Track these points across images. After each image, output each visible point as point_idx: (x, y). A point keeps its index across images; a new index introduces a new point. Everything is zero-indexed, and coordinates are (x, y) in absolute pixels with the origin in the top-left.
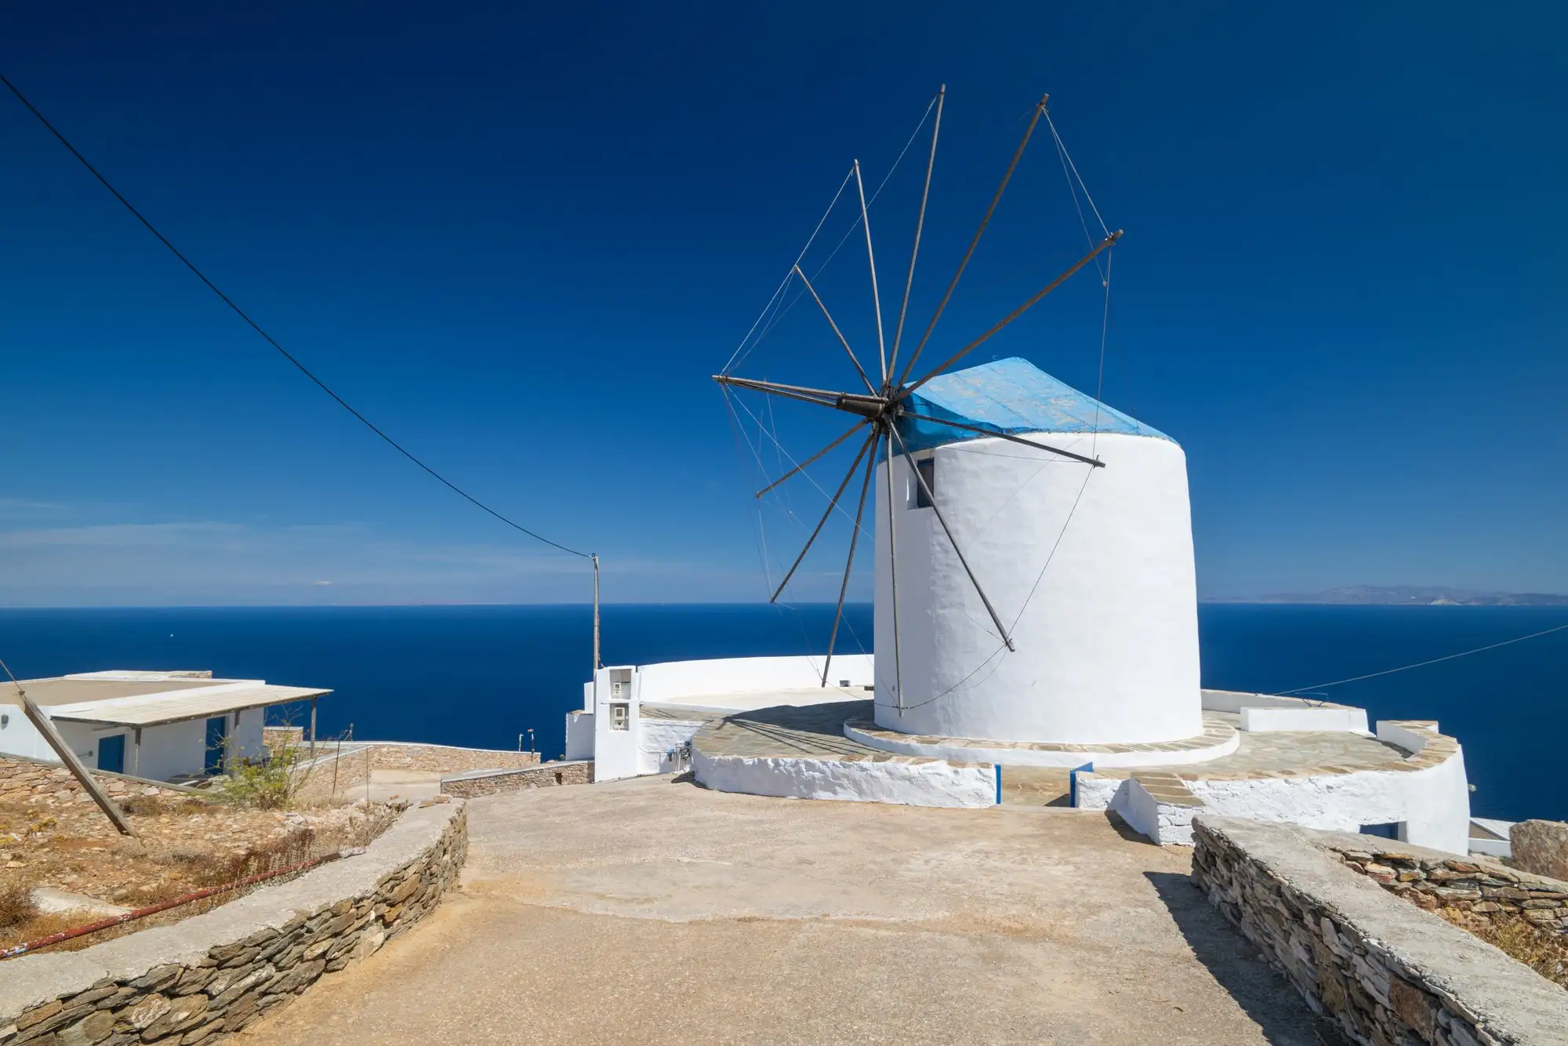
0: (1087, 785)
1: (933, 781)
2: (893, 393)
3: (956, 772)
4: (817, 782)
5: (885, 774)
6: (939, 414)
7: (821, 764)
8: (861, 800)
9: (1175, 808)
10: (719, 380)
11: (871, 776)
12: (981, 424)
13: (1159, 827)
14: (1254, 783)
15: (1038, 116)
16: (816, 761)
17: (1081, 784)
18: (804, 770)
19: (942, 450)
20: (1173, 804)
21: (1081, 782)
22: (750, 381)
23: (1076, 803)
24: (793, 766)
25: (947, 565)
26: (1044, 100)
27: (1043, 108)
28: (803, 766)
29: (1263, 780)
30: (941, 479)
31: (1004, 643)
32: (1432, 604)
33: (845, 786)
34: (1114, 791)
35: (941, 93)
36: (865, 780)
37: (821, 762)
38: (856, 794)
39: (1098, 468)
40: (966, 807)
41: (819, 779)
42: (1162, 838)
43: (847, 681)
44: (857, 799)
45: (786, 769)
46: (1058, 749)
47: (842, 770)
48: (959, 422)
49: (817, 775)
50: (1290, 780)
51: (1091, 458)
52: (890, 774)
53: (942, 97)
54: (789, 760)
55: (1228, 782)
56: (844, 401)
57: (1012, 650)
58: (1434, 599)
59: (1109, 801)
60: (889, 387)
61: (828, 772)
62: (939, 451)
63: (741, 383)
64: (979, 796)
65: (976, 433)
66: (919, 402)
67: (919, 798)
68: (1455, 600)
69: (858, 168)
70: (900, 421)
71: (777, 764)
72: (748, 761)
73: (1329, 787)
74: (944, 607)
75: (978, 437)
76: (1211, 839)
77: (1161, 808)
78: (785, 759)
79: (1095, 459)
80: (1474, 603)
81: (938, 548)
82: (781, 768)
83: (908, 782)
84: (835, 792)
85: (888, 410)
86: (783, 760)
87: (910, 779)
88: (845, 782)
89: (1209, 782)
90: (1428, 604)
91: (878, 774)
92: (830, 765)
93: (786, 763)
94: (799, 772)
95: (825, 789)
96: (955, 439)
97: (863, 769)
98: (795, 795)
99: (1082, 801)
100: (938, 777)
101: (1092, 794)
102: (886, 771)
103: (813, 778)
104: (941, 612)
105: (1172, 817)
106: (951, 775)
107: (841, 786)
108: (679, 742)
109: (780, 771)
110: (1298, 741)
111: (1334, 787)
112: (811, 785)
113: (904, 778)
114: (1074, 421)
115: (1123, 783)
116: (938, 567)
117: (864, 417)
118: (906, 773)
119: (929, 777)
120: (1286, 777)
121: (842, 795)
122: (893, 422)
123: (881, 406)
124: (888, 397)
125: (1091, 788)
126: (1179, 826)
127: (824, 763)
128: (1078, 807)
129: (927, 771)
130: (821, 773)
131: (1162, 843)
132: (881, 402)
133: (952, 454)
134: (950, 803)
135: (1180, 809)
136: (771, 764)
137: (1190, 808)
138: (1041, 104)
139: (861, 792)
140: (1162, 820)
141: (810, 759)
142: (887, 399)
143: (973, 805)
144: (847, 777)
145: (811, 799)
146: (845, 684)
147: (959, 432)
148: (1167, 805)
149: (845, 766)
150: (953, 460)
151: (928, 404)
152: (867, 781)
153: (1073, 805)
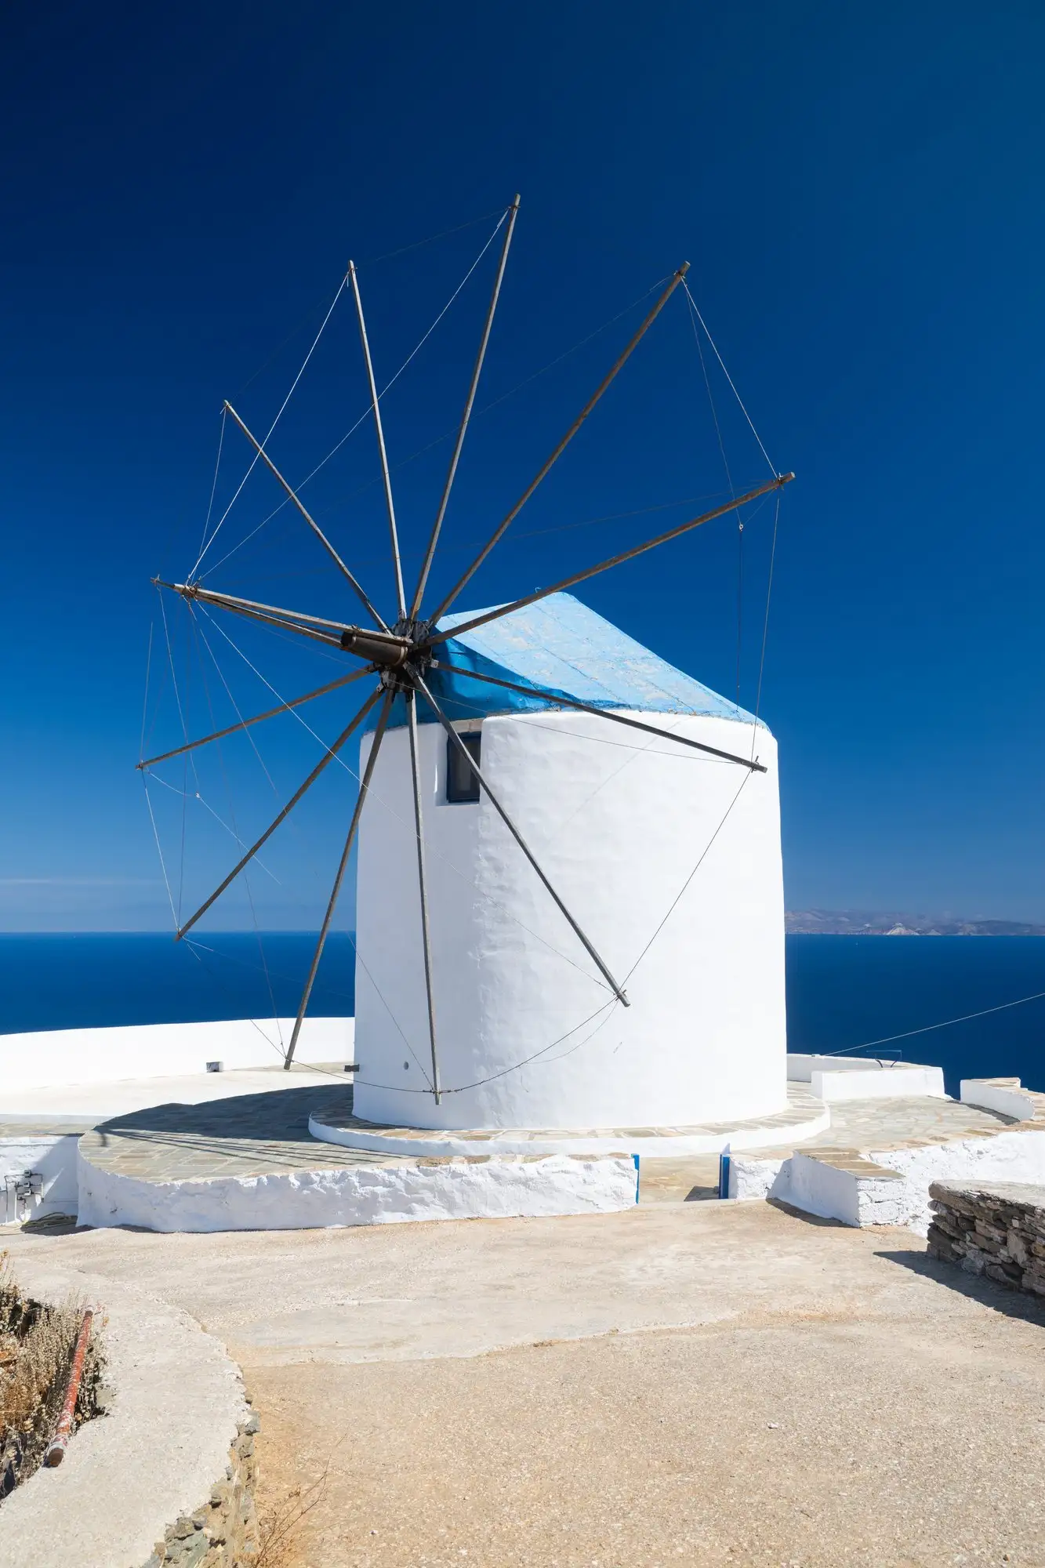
0: (747, 1170)
1: (558, 1181)
2: (421, 633)
3: (588, 1168)
4: (380, 1199)
5: (489, 1179)
6: (483, 668)
7: (386, 1174)
8: (453, 1218)
9: (875, 1182)
10: (184, 591)
11: (469, 1183)
12: (551, 690)
13: (859, 1206)
14: (914, 1151)
15: (675, 285)
16: (377, 1171)
17: (739, 1169)
18: (357, 1184)
19: (496, 725)
20: (873, 1178)
21: (739, 1166)
22: (229, 597)
23: (731, 1191)
24: (336, 1182)
25: (501, 888)
26: (685, 270)
27: (682, 278)
28: (355, 1180)
29: (922, 1149)
30: (492, 765)
31: (616, 996)
32: (888, 934)
33: (427, 1200)
34: (775, 1174)
35: (514, 206)
36: (458, 1190)
37: (386, 1171)
38: (445, 1211)
39: (758, 773)
40: (601, 1211)
41: (383, 1196)
42: (861, 1219)
43: (217, 1064)
44: (446, 1216)
45: (325, 1188)
46: (652, 1135)
47: (422, 1179)
48: (520, 684)
49: (380, 1189)
50: (947, 1146)
51: (749, 759)
52: (496, 1177)
53: (516, 212)
54: (328, 1173)
55: (891, 1154)
56: (355, 638)
57: (626, 1005)
58: (890, 928)
59: (770, 1187)
60: (414, 623)
61: (400, 1185)
62: (490, 724)
63: (216, 599)
64: (618, 1196)
65: (541, 703)
66: (456, 650)
67: (537, 1205)
68: (914, 929)
69: (354, 275)
70: (431, 677)
71: (306, 1181)
72: (247, 1181)
73: (980, 1153)
74: (494, 947)
75: (546, 709)
76: (971, 1203)
77: (862, 1184)
78: (321, 1173)
79: (754, 761)
80: (933, 933)
81: (485, 863)
82: (315, 1186)
83: (522, 1187)
84: (410, 1211)
85: (414, 656)
86: (317, 1175)
87: (526, 1183)
88: (427, 1195)
89: (872, 1154)
90: (884, 934)
91: (479, 1179)
92: (403, 1174)
93: (323, 1177)
94: (348, 1189)
95: (390, 1208)
96: (512, 709)
97: (455, 1175)
98: (341, 1223)
99: (740, 1191)
100: (564, 1175)
101: (751, 1180)
102: (490, 1174)
103: (374, 1195)
104: (488, 954)
105: (871, 1194)
106: (582, 1171)
107: (422, 1202)
108: (10, 1172)
109: (313, 1191)
110: (884, 1108)
111: (984, 1152)
112: (369, 1205)
113: (517, 1181)
114: (665, 696)
115: (784, 1162)
116: (484, 890)
117: (369, 663)
118: (520, 1174)
119: (553, 1177)
120: (942, 1143)
121: (422, 1214)
122: (422, 677)
123: (403, 650)
124: (412, 637)
125: (752, 1173)
126: (879, 1202)
127: (390, 1172)
128: (735, 1197)
129: (546, 1169)
130: (385, 1186)
131: (862, 1224)
132: (404, 644)
133: (508, 731)
134: (579, 1209)
135: (880, 1183)
136: (296, 1183)
137: (890, 1181)
138: (680, 273)
139: (451, 1205)
140: (863, 1199)
141: (367, 1169)
142: (411, 641)
143: (609, 1207)
144: (431, 1189)
145: (371, 1224)
146: (214, 1067)
147: (518, 700)
148: (868, 1180)
149: (426, 1173)
150: (511, 739)
151: (469, 653)
152: (463, 1192)
153: (726, 1196)
